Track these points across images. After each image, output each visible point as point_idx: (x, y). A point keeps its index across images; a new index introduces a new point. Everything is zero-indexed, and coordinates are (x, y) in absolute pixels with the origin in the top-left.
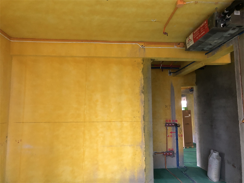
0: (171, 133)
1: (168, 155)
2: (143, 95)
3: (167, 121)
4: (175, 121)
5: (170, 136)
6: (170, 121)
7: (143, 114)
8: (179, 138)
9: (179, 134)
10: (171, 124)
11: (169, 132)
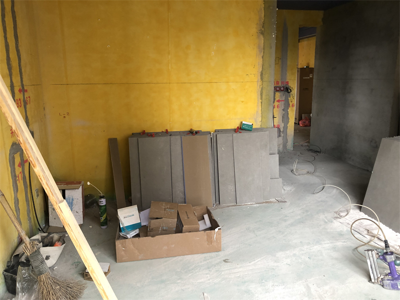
0: (278, 101)
2: (263, 39)
4: (286, 82)
6: (278, 83)
7: (261, 70)
8: (289, 108)
9: (290, 103)
10: (280, 88)
11: (276, 100)
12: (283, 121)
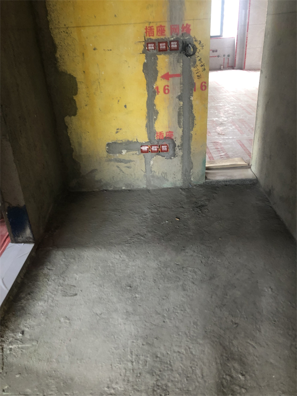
0: (166, 77)
1: (155, 152)
3: (149, 30)
4: (183, 28)
5: (161, 90)
6: (161, 30)
8: (194, 93)
9: (196, 80)
10: (168, 43)
11: (160, 75)
12: (179, 123)
